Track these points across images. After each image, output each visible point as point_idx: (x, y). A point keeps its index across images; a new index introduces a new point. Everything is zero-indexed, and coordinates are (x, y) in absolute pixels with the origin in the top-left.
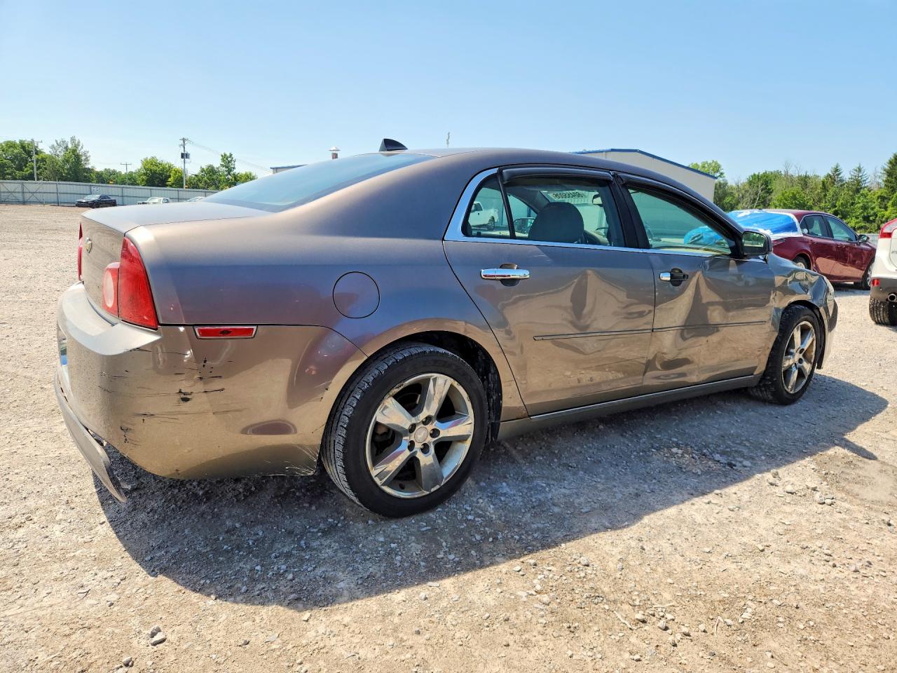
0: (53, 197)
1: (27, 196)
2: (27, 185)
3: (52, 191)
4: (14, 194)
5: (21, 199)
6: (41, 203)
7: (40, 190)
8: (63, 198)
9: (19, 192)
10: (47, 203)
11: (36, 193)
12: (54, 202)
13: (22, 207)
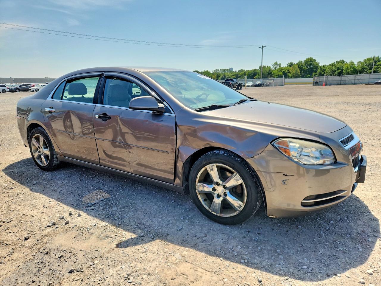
0: (367, 81)
1: (356, 81)
2: (357, 77)
3: (367, 78)
4: (351, 81)
5: (353, 83)
6: (361, 83)
7: (362, 78)
8: (371, 81)
9: (353, 80)
10: (364, 83)
11: (360, 79)
12: (367, 83)
13: (352, 86)
